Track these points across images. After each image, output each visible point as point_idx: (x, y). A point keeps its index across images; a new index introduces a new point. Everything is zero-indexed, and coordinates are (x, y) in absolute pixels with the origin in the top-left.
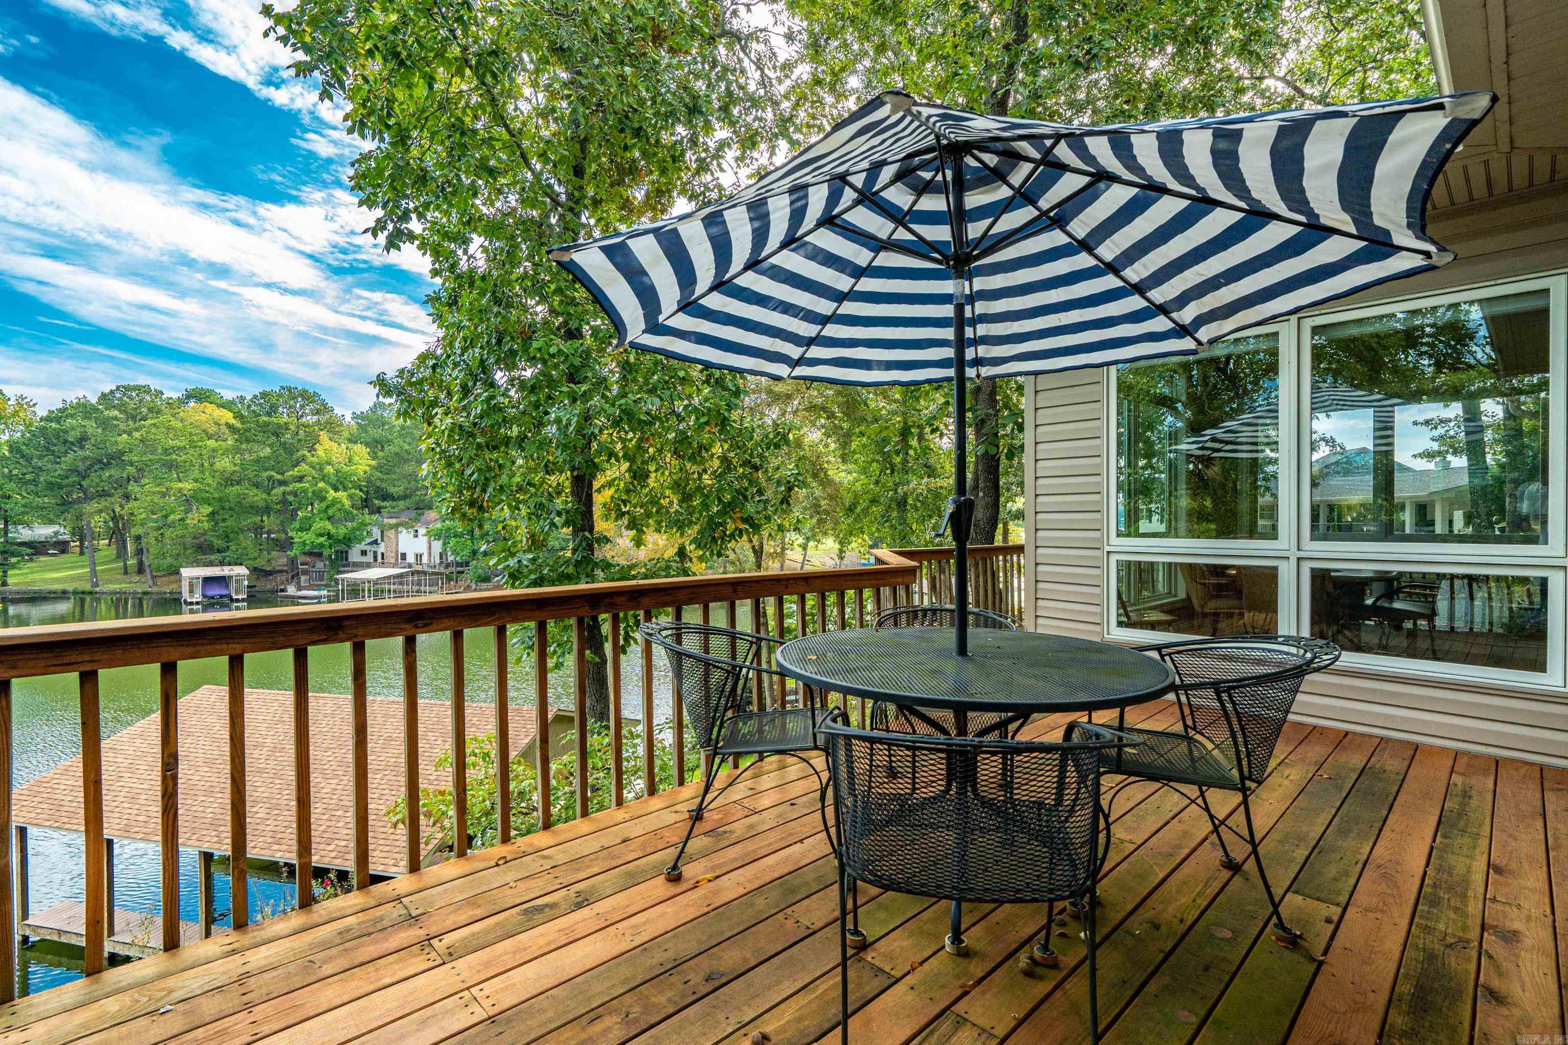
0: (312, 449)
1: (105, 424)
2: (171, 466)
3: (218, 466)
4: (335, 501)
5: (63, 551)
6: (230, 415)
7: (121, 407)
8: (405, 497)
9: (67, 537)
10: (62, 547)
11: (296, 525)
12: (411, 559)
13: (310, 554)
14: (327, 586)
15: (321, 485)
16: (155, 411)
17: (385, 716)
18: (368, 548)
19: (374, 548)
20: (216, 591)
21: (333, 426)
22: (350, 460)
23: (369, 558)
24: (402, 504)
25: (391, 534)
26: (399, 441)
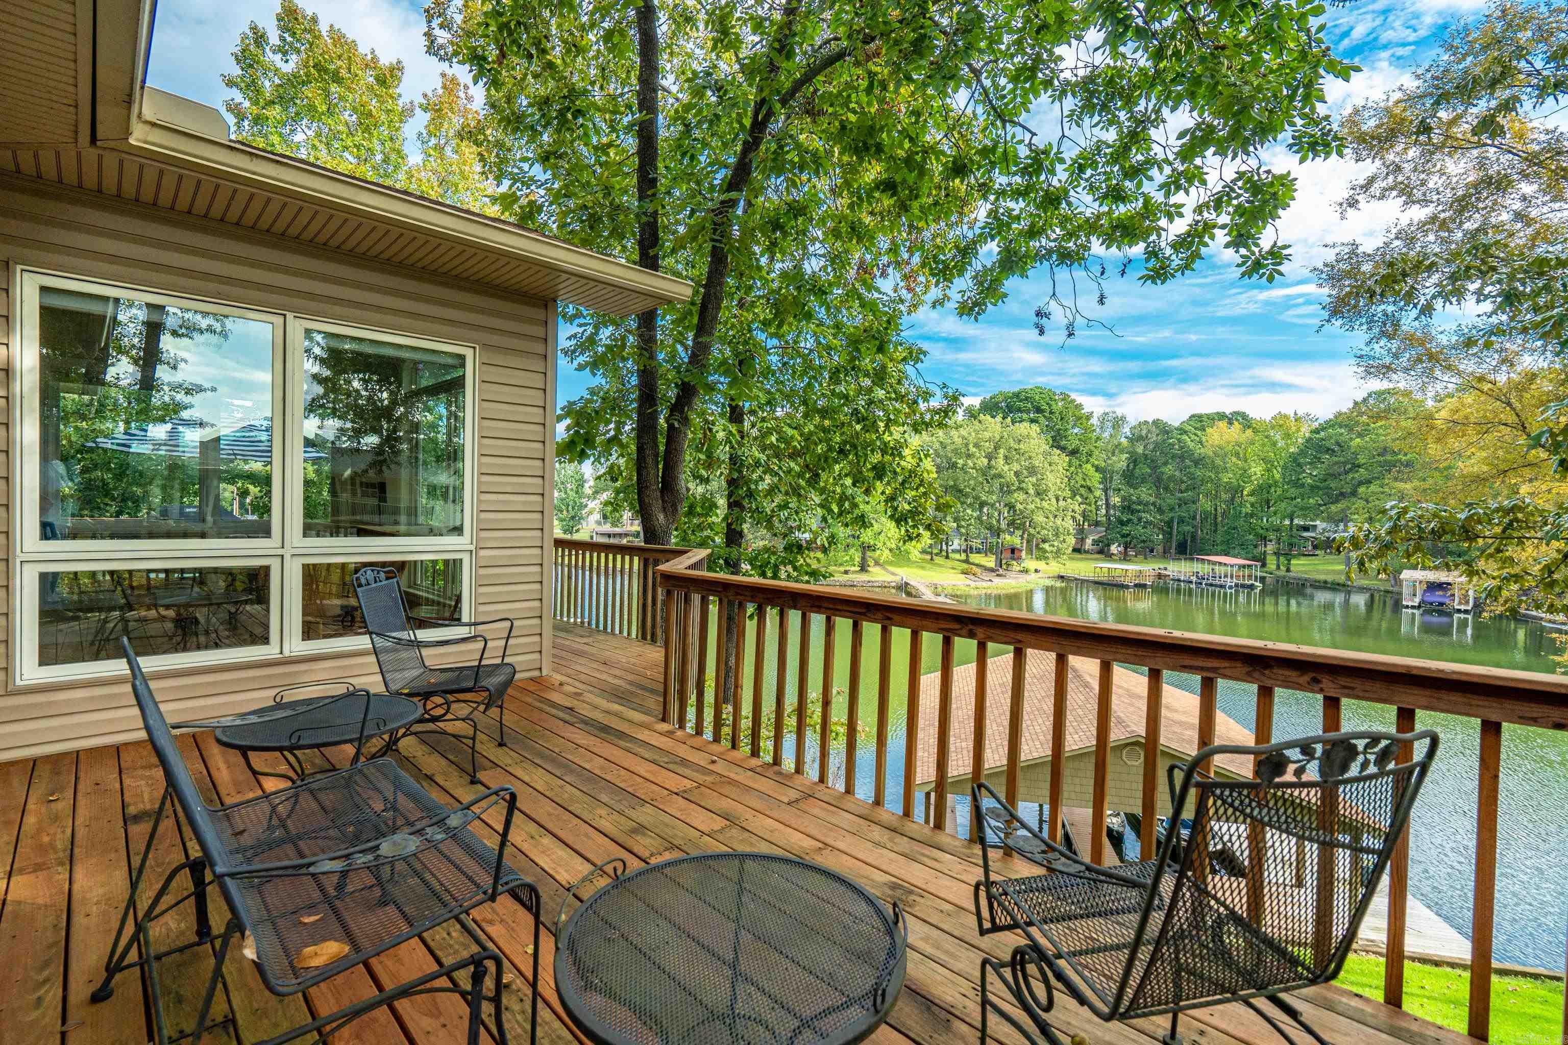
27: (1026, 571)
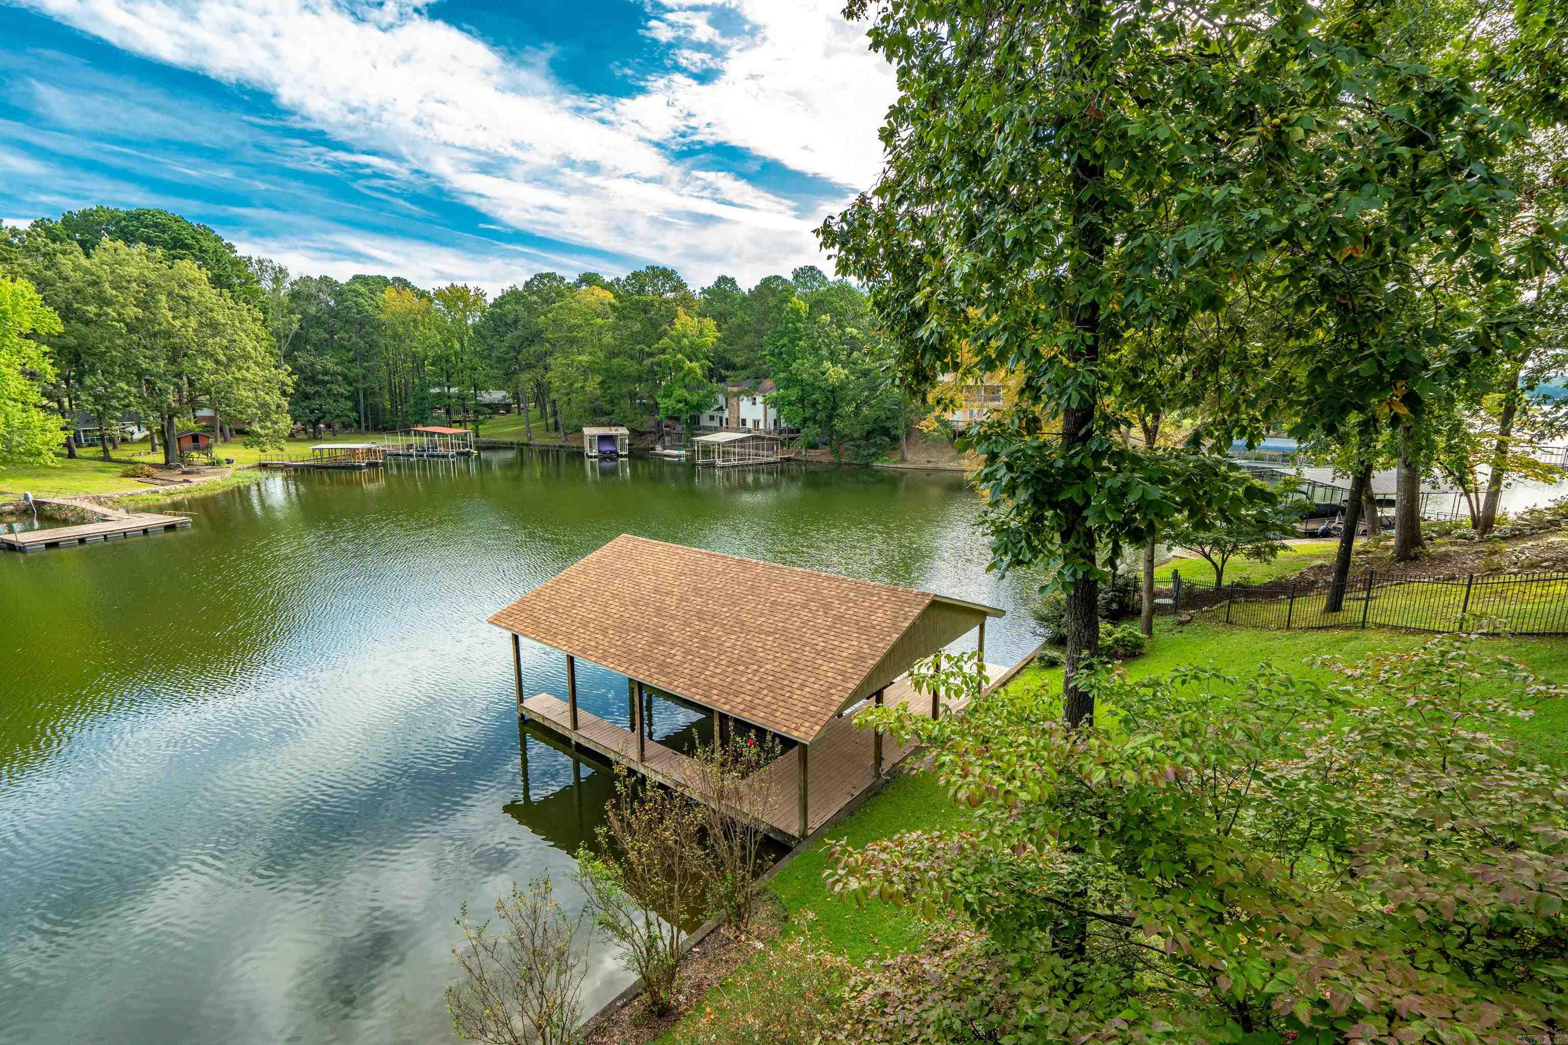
0: (671, 323)
1: (529, 307)
2: (572, 341)
3: (604, 341)
4: (691, 370)
5: (508, 412)
6: (611, 296)
7: (538, 293)
8: (744, 367)
9: (510, 401)
10: (508, 408)
11: (661, 392)
12: (750, 425)
13: (670, 418)
14: (685, 447)
15: (679, 356)
16: (560, 295)
17: (768, 579)
18: (715, 414)
19: (719, 414)
20: (607, 448)
21: (686, 300)
22: (701, 332)
23: (716, 423)
24: (743, 373)
25: (733, 401)
26: (740, 313)
27: (215, 463)
